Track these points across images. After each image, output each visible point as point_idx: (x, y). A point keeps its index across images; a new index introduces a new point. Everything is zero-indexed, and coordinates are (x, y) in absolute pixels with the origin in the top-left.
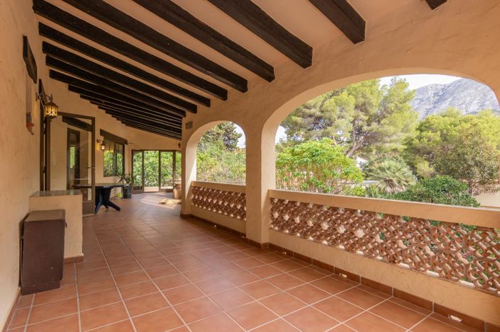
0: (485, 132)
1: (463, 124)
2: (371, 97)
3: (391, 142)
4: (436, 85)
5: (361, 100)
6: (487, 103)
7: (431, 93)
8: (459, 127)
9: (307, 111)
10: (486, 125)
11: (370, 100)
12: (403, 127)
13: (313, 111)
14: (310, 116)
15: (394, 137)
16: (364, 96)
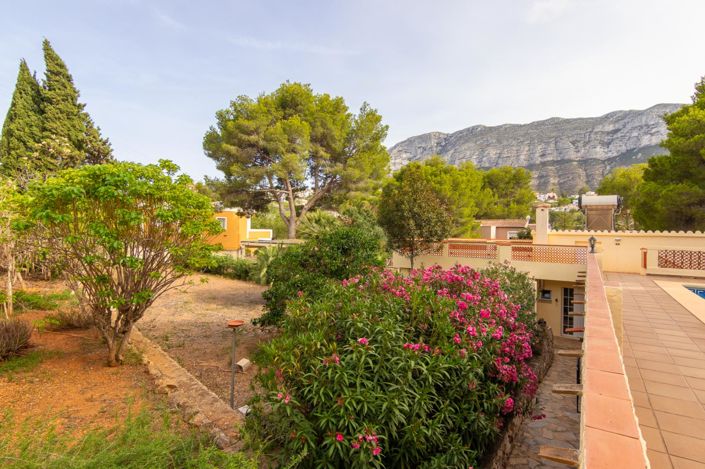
0: (463, 186)
1: (443, 175)
2: (333, 128)
3: (357, 190)
4: (440, 133)
5: (320, 130)
6: (484, 159)
7: (434, 142)
8: (438, 178)
9: (245, 137)
10: (464, 178)
11: (332, 131)
12: (371, 171)
13: (253, 138)
14: (252, 145)
15: (361, 185)
16: (323, 125)
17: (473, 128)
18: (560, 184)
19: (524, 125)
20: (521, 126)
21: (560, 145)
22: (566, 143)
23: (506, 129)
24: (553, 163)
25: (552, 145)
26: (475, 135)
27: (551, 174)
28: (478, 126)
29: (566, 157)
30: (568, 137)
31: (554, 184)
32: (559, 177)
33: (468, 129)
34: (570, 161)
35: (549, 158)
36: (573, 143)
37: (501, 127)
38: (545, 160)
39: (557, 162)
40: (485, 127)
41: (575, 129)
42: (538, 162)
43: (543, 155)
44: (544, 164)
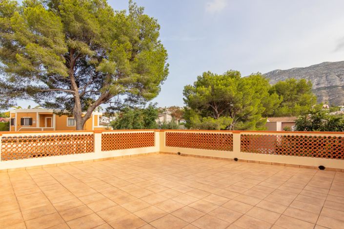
17: (274, 71)
18: (330, 100)
19: (306, 68)
20: (303, 68)
21: (329, 77)
22: (334, 76)
23: (294, 71)
24: (325, 88)
25: (324, 78)
26: (275, 75)
27: (324, 94)
28: (277, 70)
29: (334, 85)
30: (335, 73)
31: (326, 100)
32: (329, 96)
33: (271, 73)
34: (337, 86)
35: (323, 86)
36: (338, 76)
37: (291, 70)
38: (320, 87)
39: (328, 87)
40: (281, 71)
41: (339, 68)
42: (315, 88)
43: (318, 84)
44: (319, 89)
